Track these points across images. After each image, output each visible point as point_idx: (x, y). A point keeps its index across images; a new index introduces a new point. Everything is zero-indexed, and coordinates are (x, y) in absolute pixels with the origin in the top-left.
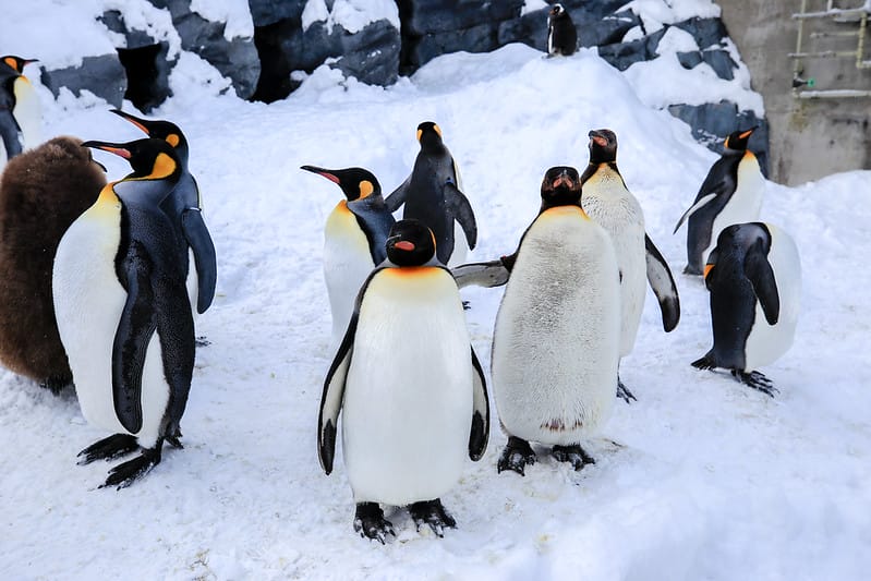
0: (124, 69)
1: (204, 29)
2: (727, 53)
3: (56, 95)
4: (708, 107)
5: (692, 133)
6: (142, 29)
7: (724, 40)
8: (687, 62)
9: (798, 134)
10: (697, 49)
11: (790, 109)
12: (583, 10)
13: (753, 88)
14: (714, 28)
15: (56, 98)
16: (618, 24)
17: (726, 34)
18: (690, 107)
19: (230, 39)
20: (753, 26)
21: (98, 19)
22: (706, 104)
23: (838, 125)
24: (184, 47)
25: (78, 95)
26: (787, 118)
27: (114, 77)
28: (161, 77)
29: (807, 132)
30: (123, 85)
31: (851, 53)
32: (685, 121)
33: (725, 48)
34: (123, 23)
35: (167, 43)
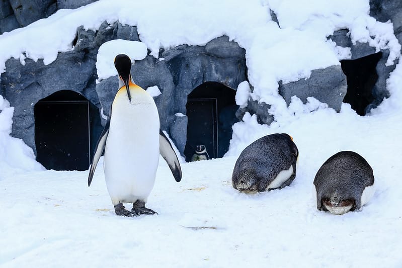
3: (288, 103)
6: (365, 41)
15: (288, 106)
21: (328, 38)
25: (305, 102)
27: (337, 84)
28: (380, 81)
30: (344, 89)
34: (349, 39)
35: (388, 50)
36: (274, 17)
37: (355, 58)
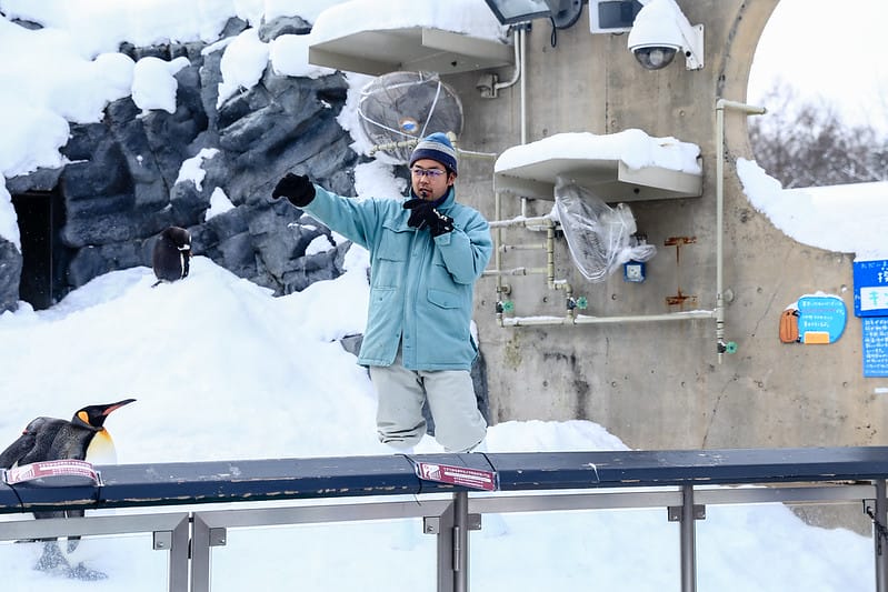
9: (513, 372)
11: (502, 340)
12: (272, 213)
16: (300, 233)
23: (549, 360)
26: (501, 351)
29: (521, 369)
31: (541, 270)
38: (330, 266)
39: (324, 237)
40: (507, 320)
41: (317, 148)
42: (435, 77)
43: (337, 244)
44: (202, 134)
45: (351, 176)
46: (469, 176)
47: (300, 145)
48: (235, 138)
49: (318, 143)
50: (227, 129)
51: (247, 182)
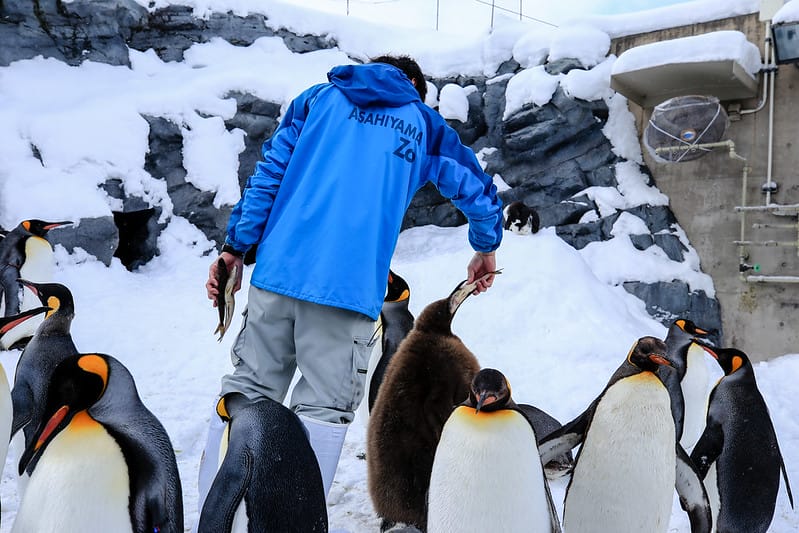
0: (118, 230)
1: (196, 197)
2: (677, 238)
4: (661, 285)
5: (647, 308)
6: (139, 196)
7: (673, 226)
8: (639, 244)
9: (748, 314)
10: (649, 232)
11: (738, 291)
12: (543, 194)
13: (702, 270)
14: (663, 215)
16: (575, 207)
17: (675, 221)
18: (644, 285)
19: (218, 207)
20: (699, 215)
21: (100, 186)
22: (659, 282)
23: (786, 308)
24: (175, 212)
25: (71, 252)
26: (737, 298)
27: (108, 237)
28: (151, 238)
29: (757, 313)
30: (116, 242)
31: (792, 244)
32: (640, 298)
33: (674, 233)
34: (122, 190)
35: (160, 208)
36: (37, 154)
37: (127, 211)
38: (599, 232)
39: (594, 211)
40: (750, 278)
41: (586, 150)
42: (717, 101)
43: (603, 217)
44: (481, 138)
45: (613, 170)
46: (708, 175)
47: (572, 147)
48: (523, 140)
49: (586, 147)
50: (516, 133)
51: (525, 171)
